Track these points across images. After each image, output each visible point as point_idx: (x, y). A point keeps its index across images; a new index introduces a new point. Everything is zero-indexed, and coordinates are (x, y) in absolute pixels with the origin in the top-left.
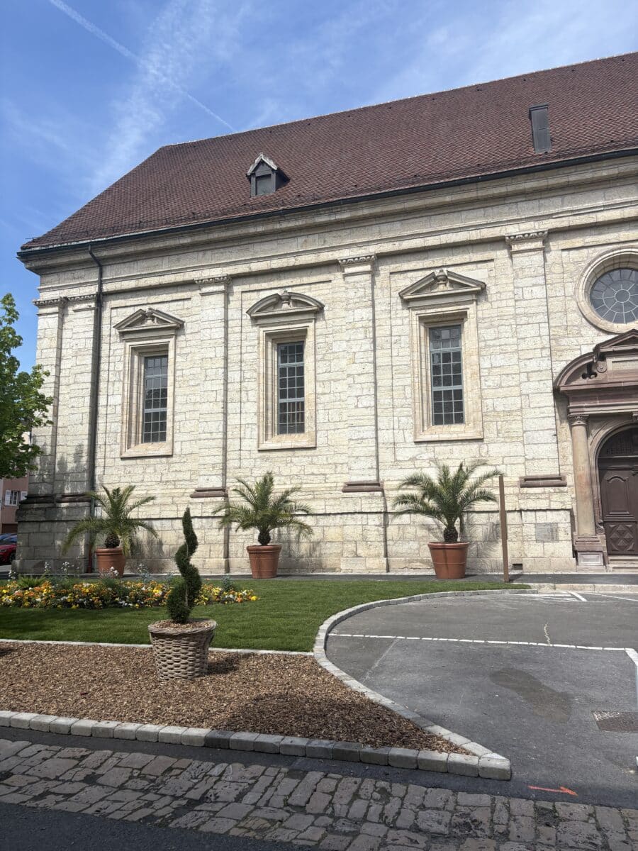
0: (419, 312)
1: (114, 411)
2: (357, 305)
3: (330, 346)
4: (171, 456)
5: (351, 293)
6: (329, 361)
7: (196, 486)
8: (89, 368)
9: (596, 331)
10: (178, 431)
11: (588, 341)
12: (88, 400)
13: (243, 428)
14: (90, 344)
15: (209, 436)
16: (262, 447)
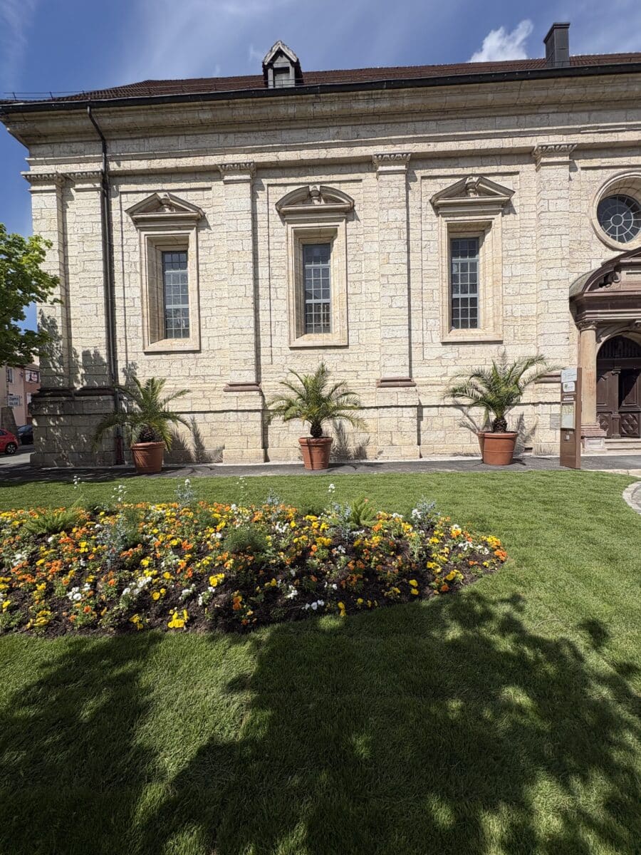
0: (448, 219)
1: (132, 304)
2: (392, 205)
3: (360, 247)
4: (199, 351)
5: (385, 192)
6: (360, 261)
7: (228, 382)
8: (101, 256)
9: (604, 247)
10: (204, 327)
11: (599, 256)
12: (101, 290)
13: (273, 325)
14: (98, 229)
15: (239, 331)
16: (294, 345)
